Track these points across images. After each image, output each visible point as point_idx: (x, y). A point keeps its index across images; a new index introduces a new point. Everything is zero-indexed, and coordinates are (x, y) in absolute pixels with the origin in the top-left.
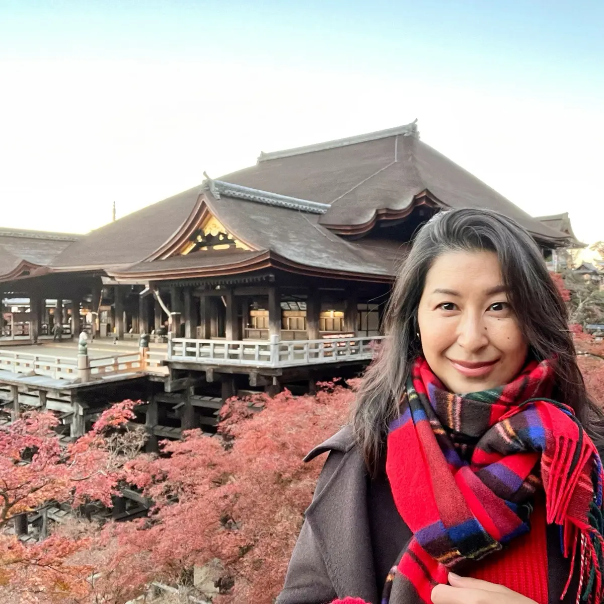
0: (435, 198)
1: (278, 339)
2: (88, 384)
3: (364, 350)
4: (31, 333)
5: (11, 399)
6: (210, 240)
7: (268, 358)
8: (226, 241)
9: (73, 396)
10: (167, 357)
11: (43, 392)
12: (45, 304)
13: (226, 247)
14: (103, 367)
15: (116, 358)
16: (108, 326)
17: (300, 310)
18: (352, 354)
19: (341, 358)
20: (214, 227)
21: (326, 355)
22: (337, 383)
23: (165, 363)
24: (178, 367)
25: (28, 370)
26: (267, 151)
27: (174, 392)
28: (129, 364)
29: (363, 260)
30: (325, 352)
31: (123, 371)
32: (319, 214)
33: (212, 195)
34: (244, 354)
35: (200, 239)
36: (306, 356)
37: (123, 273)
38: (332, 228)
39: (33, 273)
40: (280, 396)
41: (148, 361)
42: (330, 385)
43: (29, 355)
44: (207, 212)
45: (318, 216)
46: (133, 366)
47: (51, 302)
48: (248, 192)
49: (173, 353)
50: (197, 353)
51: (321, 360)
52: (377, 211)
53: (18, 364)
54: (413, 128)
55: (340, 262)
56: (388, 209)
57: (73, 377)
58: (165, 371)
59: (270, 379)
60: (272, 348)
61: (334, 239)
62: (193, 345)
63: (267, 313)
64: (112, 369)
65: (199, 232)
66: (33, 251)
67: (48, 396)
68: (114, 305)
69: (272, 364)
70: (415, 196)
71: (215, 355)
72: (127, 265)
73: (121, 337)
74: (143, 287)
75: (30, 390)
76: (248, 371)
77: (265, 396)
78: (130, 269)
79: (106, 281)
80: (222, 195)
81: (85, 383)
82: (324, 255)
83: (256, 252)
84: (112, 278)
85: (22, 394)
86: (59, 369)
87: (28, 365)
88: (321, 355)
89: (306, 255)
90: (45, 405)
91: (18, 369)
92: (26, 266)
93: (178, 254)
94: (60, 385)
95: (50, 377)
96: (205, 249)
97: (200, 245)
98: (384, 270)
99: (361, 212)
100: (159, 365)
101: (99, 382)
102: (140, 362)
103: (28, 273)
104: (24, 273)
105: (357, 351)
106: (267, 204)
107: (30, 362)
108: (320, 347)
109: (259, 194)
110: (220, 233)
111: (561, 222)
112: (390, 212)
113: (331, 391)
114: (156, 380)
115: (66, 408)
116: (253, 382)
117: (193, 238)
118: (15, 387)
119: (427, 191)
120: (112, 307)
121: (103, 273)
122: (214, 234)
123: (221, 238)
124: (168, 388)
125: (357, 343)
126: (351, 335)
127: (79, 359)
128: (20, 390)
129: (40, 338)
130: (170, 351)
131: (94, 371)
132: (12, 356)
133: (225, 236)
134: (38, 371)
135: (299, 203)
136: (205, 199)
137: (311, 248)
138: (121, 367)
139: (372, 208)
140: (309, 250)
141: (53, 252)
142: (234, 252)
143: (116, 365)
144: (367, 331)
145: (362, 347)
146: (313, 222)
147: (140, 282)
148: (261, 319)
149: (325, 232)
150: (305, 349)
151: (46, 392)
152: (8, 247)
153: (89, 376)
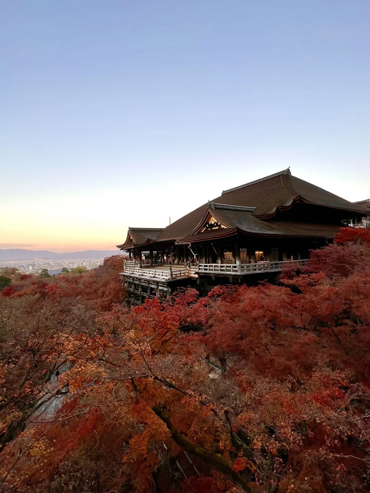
0: (304, 199)
1: (240, 263)
2: (172, 280)
3: (276, 267)
4: (150, 263)
5: (147, 285)
6: (212, 226)
7: (236, 271)
8: (217, 225)
9: (167, 285)
10: (197, 270)
11: (157, 283)
12: (153, 253)
13: (217, 228)
14: (177, 274)
15: (180, 271)
16: (173, 260)
17: (244, 251)
18: (270, 269)
19: (266, 271)
20: (213, 221)
21: (260, 269)
22: (266, 282)
23: (196, 273)
24: (201, 275)
25: (153, 276)
26: (225, 190)
27: (200, 284)
28: (184, 273)
29: (273, 229)
30: (259, 269)
31: (183, 276)
32: (251, 211)
33: (212, 209)
34: (226, 270)
35: (207, 226)
36: (251, 270)
37: (181, 240)
38: (258, 217)
39: (151, 242)
40: (242, 287)
41: (190, 272)
42: (263, 282)
43: (152, 271)
44: (210, 215)
45: (251, 213)
46: (186, 274)
47: (155, 252)
48: (224, 206)
49: (199, 269)
50: (208, 269)
51: (258, 272)
52: (277, 208)
53: (149, 273)
54: (288, 170)
55: (264, 230)
56: (282, 206)
57: (167, 278)
58: (197, 276)
59: (238, 280)
60: (238, 267)
61: (259, 221)
62: (207, 266)
63: (231, 253)
64: (179, 275)
65: (207, 223)
66: (150, 235)
67: (159, 285)
68: (175, 252)
69: (238, 273)
70: (294, 199)
71: (215, 270)
72: (183, 237)
73: (178, 264)
74: (189, 245)
75: (154, 282)
76: (228, 276)
77: (236, 286)
78: (183, 239)
79: (176, 243)
80: (215, 208)
81: (171, 280)
82: (257, 228)
83: (230, 229)
84: (178, 242)
85: (151, 284)
86: (163, 275)
87: (152, 274)
88: (257, 269)
89: (250, 229)
90: (158, 288)
91: (149, 275)
92: (149, 240)
93: (200, 232)
94: (163, 281)
95: (160, 278)
96: (209, 229)
97: (207, 228)
98: (282, 232)
99: (270, 209)
100: (194, 274)
101: (176, 280)
102: (188, 273)
103: (149, 243)
104: (148, 243)
105: (272, 268)
106: (231, 210)
107: (153, 273)
108: (257, 266)
109: (229, 206)
110: (215, 223)
111: (366, 204)
112: (284, 208)
113: (264, 285)
114: (194, 279)
115: (165, 289)
116: (231, 280)
117: (205, 226)
118: (149, 281)
119: (300, 196)
120: (174, 253)
121: (175, 241)
122: (213, 223)
123: (215, 225)
124: (198, 283)
125: (272, 265)
126: (269, 261)
127: (169, 271)
128: (150, 282)
129: (153, 264)
130: (198, 269)
131: (174, 276)
132: (147, 271)
133: (217, 224)
134: (156, 276)
135: (243, 208)
136: (209, 211)
137: (251, 226)
138: (182, 274)
139: (275, 207)
140: (250, 226)
141: (156, 235)
142: (221, 229)
143: (180, 274)
144: (274, 259)
145: (274, 266)
146: (250, 215)
147: (188, 243)
148: (228, 256)
149: (255, 219)
150: (251, 267)
151: (158, 283)
152: (143, 234)
153: (172, 278)
